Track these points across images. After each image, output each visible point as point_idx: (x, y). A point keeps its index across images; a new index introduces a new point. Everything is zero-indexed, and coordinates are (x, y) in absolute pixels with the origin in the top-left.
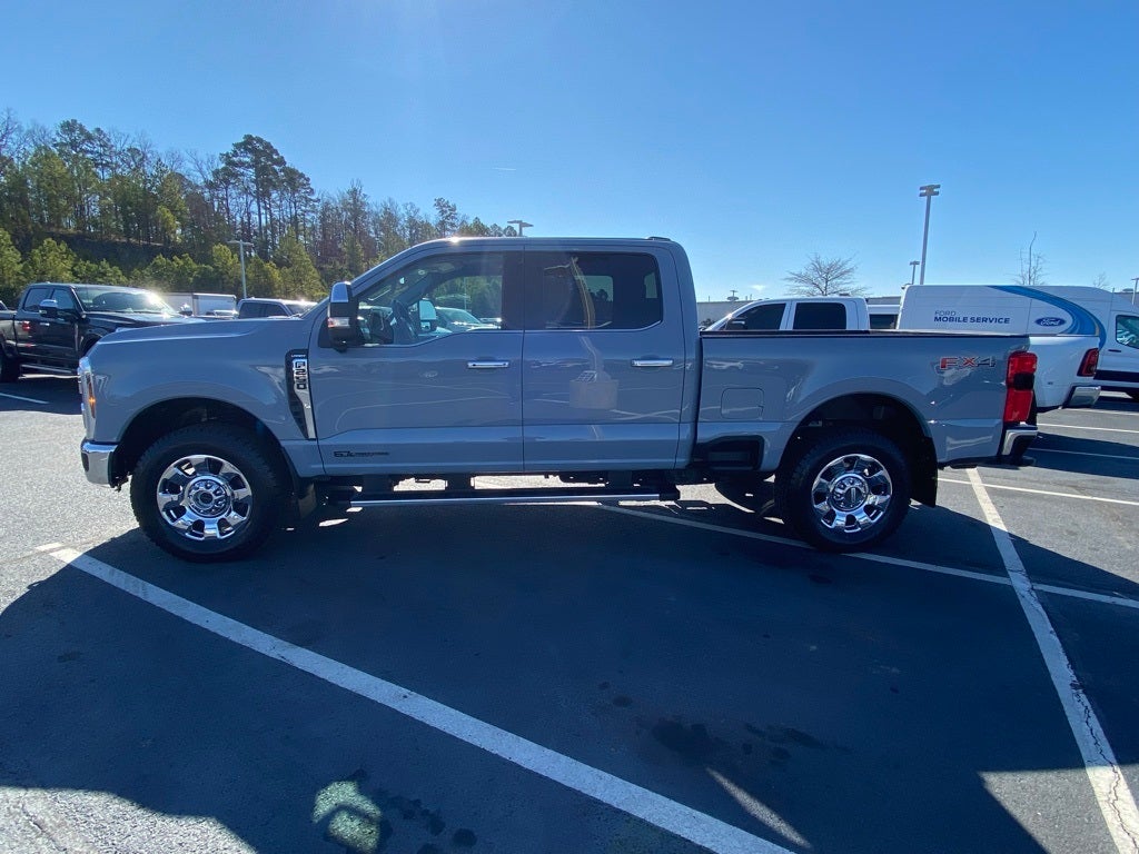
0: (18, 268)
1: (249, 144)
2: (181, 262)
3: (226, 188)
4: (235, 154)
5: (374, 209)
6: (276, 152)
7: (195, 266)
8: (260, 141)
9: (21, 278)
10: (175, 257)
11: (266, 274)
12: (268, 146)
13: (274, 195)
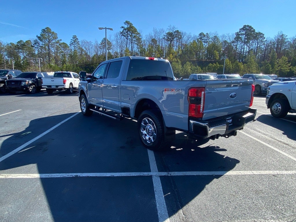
0: (181, 69)
1: (244, 28)
2: (215, 65)
3: (237, 42)
4: (240, 32)
5: (289, 40)
6: (253, 28)
7: (219, 65)
8: (248, 26)
9: (181, 71)
10: (214, 64)
11: (238, 66)
12: (250, 27)
13: (251, 42)
